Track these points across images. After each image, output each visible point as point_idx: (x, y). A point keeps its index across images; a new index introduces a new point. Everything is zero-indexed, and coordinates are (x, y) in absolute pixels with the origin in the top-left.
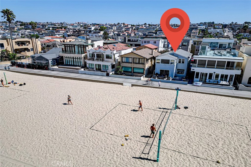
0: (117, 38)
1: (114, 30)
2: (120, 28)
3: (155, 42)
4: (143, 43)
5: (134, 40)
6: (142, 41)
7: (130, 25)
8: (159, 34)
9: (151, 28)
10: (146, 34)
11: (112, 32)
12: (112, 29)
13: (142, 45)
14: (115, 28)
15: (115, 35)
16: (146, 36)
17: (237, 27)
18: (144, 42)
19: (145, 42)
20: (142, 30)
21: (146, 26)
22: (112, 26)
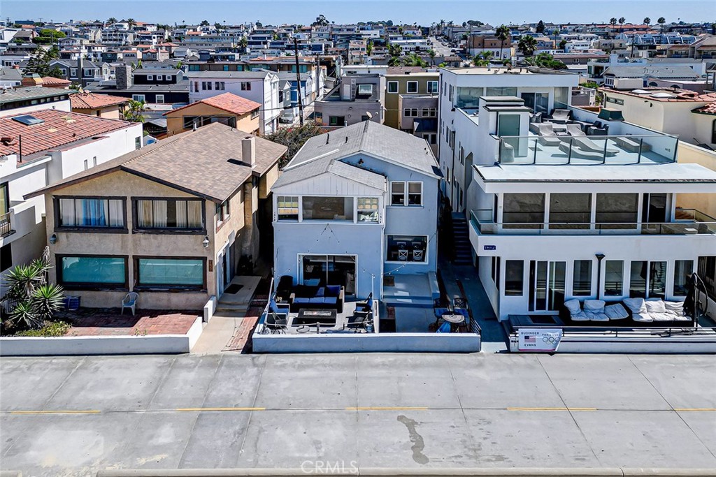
0: (96, 70)
1: (94, 42)
2: (115, 35)
3: (246, 86)
4: (197, 91)
5: (160, 78)
6: (194, 81)
7: (153, 25)
8: (252, 54)
9: (226, 34)
10: (211, 54)
11: (84, 47)
12: (86, 37)
13: (193, 96)
14: (95, 33)
15: (90, 59)
16: (209, 62)
17: (457, 32)
18: (200, 87)
19: (207, 86)
20: (195, 40)
21: (208, 29)
22: (85, 28)
